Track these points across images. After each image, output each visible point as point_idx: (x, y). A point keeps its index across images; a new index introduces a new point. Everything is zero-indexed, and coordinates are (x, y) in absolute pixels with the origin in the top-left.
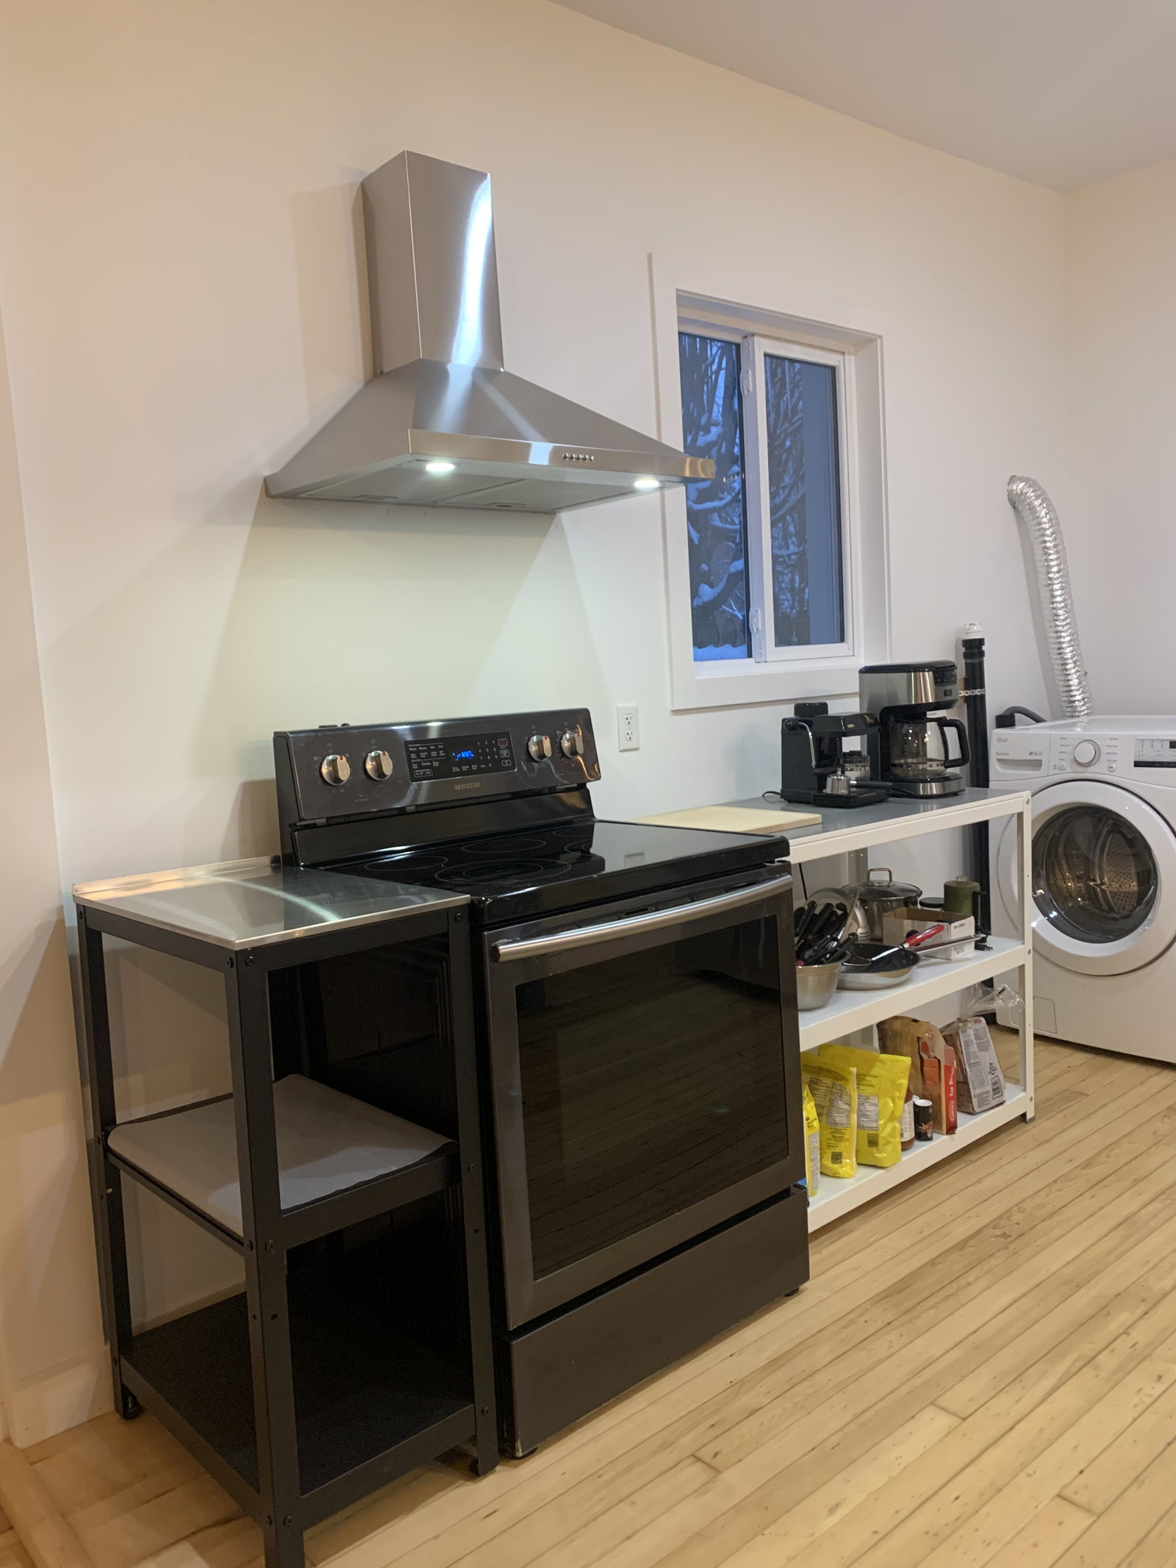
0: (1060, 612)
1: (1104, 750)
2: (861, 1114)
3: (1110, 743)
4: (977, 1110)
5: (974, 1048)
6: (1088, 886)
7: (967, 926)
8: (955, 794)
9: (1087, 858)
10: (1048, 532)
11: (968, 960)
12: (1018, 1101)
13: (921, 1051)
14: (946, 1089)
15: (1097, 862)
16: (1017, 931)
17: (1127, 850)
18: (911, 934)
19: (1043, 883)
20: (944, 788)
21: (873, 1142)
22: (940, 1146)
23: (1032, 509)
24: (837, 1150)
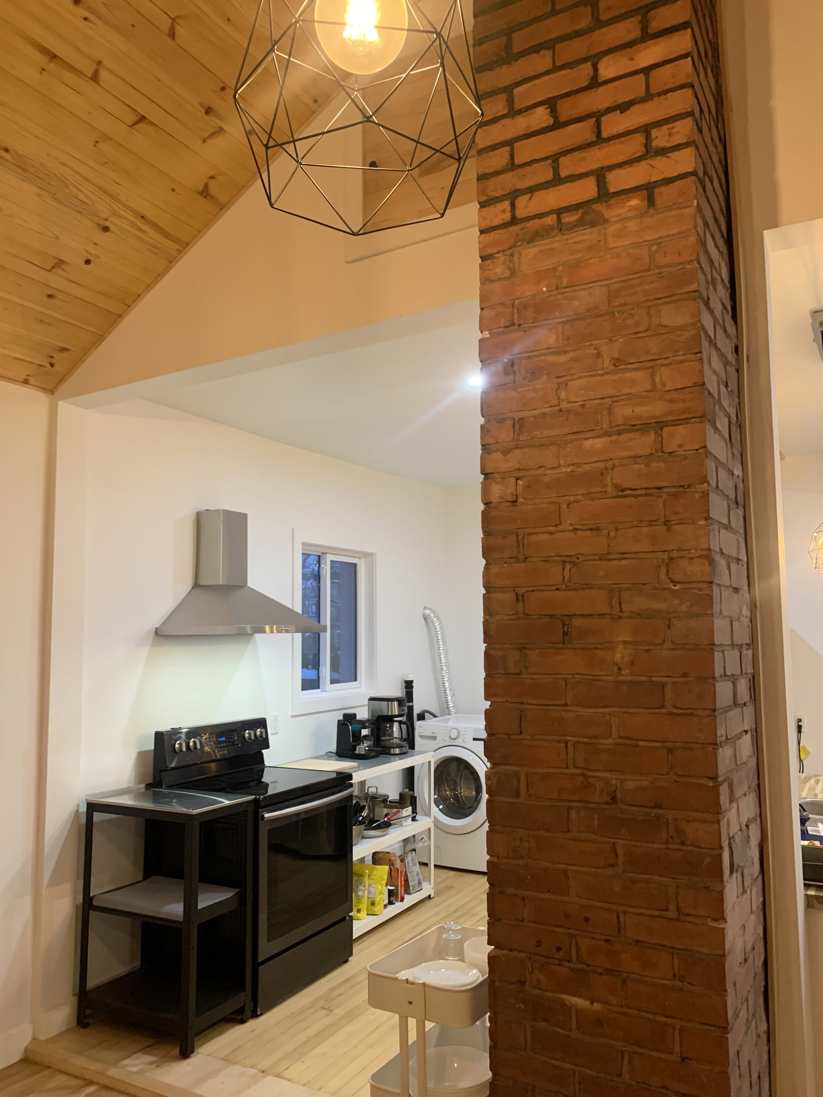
0: (444, 667)
1: (461, 733)
2: (369, 892)
3: (464, 730)
4: (412, 892)
5: (411, 865)
6: (455, 794)
7: (408, 811)
8: (405, 753)
9: (455, 781)
10: (439, 633)
11: (409, 825)
12: (427, 889)
13: (391, 864)
14: (400, 882)
15: (458, 782)
16: (428, 814)
17: (471, 777)
18: (387, 815)
19: (437, 793)
20: (401, 750)
21: (373, 904)
22: (398, 907)
23: (433, 622)
24: (359, 908)
